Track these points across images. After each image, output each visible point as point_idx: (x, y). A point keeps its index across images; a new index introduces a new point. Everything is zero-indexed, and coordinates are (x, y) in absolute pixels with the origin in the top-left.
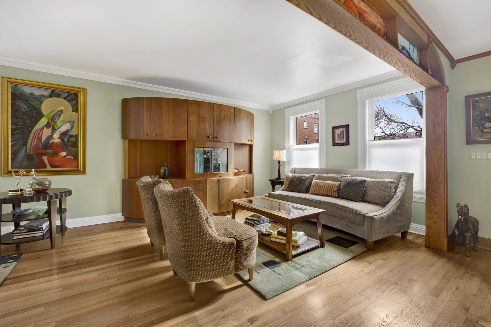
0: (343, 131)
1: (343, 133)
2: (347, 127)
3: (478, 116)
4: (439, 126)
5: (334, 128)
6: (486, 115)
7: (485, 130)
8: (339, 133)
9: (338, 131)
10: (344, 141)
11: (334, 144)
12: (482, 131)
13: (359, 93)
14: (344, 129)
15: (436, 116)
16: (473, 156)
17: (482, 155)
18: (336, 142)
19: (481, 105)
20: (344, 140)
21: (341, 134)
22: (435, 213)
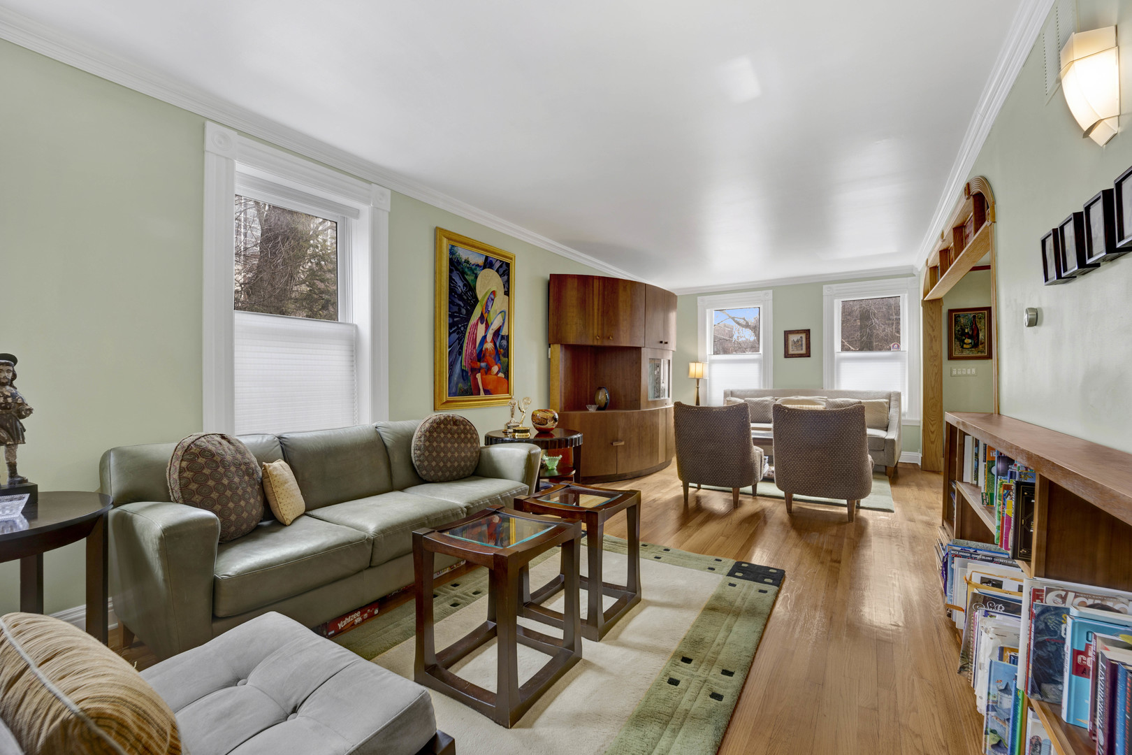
0: (801, 337)
1: (802, 341)
2: (807, 332)
3: (959, 331)
4: (936, 341)
5: (787, 333)
6: (966, 331)
7: (965, 346)
8: (795, 340)
9: (793, 338)
10: (804, 351)
11: (787, 355)
12: (962, 347)
13: (826, 290)
14: (804, 336)
15: (933, 330)
16: (954, 373)
17: (971, 371)
18: (791, 352)
19: (962, 320)
20: (802, 349)
21: (798, 341)
22: (933, 433)
